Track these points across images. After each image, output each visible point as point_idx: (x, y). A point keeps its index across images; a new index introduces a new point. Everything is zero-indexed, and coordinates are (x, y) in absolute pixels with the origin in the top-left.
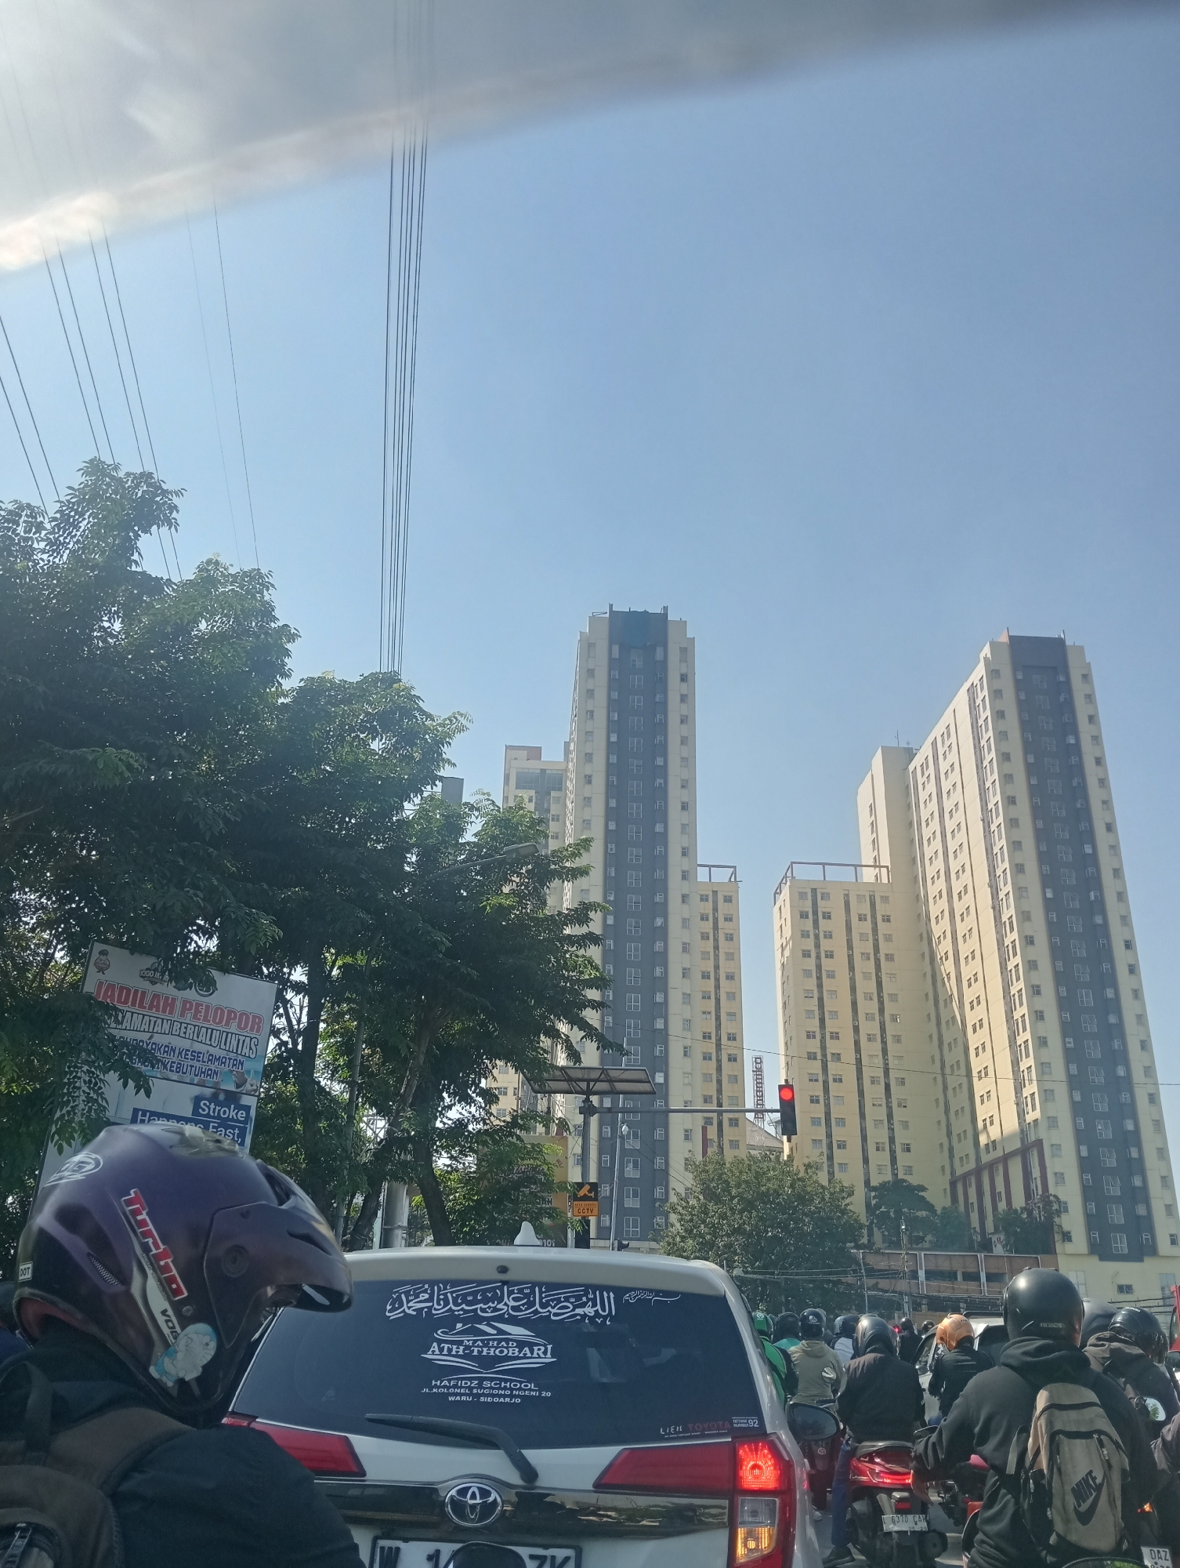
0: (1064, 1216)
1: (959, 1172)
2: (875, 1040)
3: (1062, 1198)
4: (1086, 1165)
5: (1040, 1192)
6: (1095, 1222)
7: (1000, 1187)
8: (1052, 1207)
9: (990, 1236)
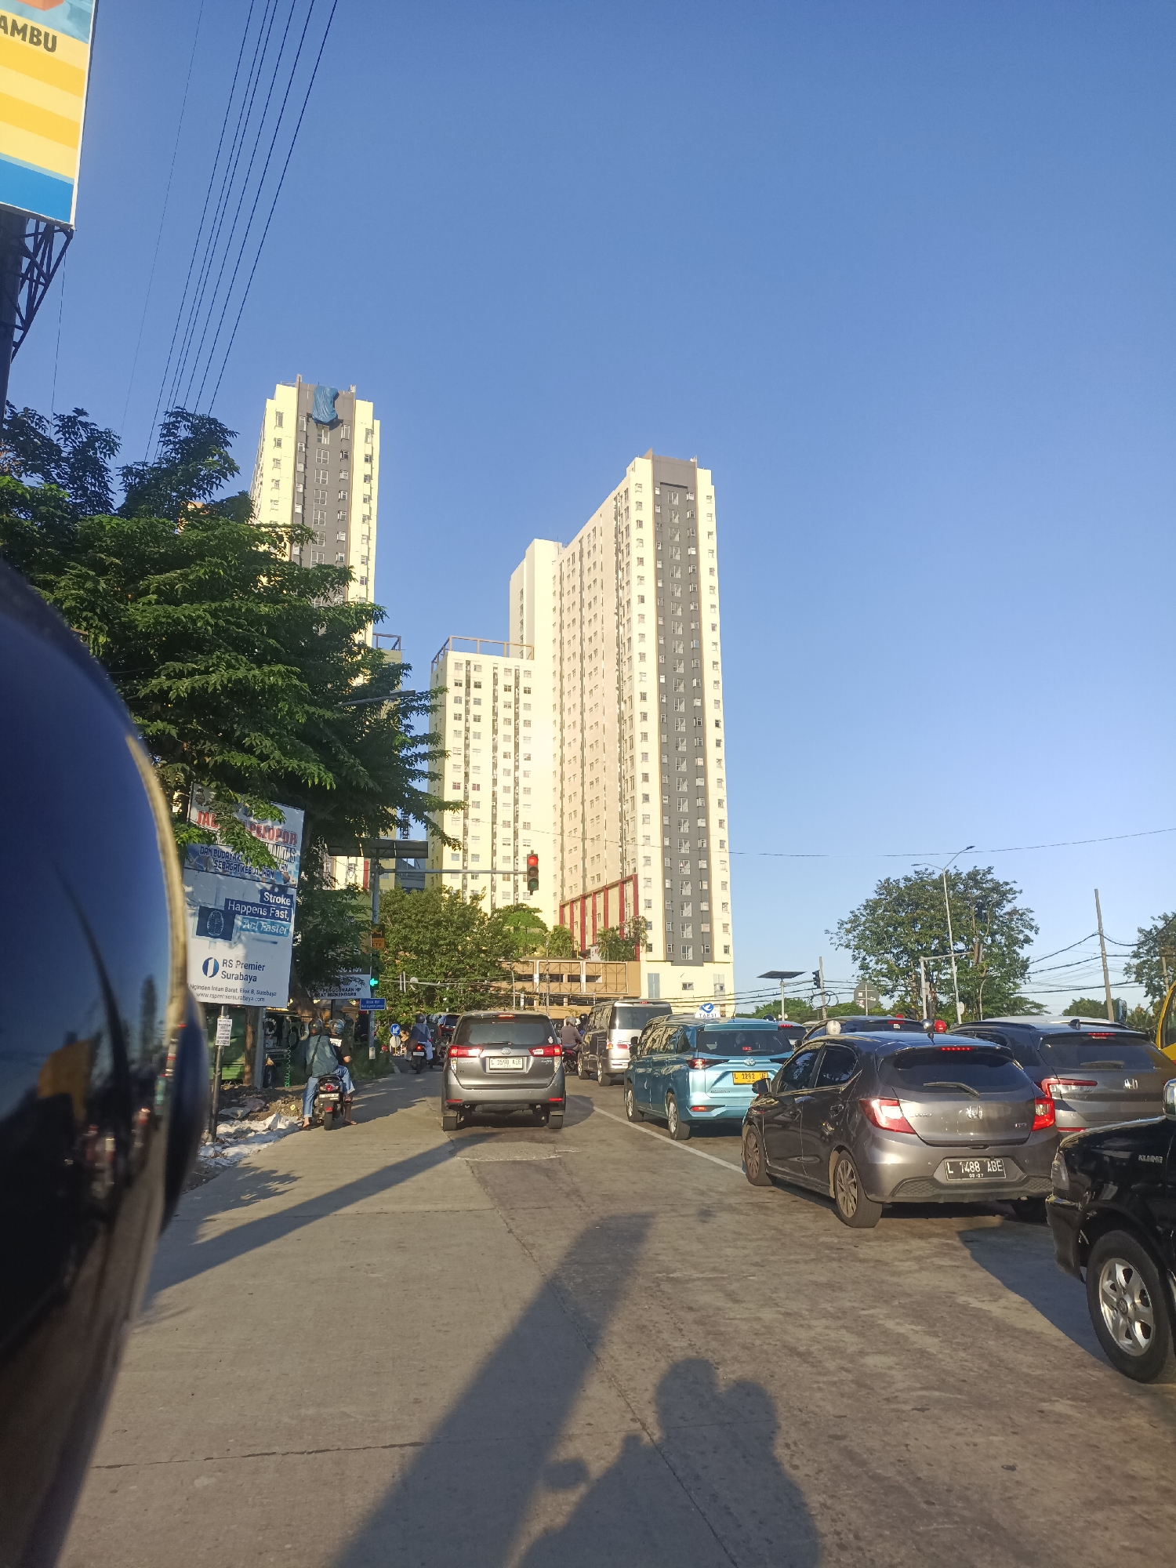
0: (648, 932)
1: (568, 898)
2: (509, 792)
3: (648, 919)
4: (668, 894)
5: (632, 914)
6: (671, 937)
7: (600, 909)
8: (641, 926)
9: (590, 948)
